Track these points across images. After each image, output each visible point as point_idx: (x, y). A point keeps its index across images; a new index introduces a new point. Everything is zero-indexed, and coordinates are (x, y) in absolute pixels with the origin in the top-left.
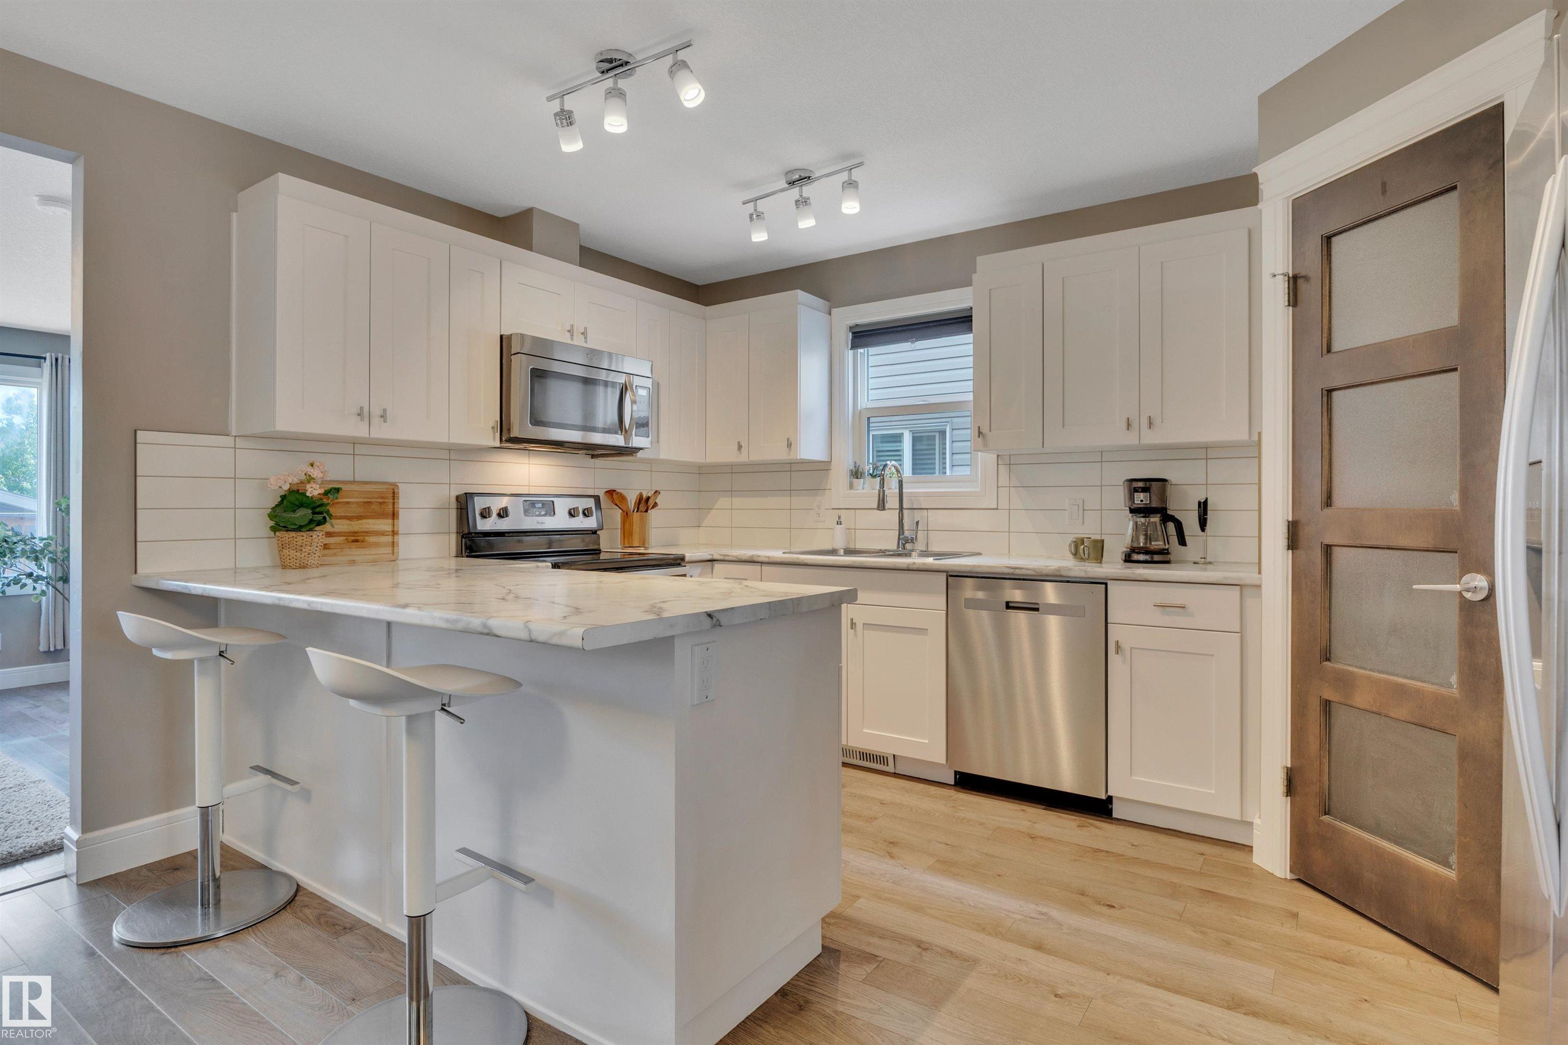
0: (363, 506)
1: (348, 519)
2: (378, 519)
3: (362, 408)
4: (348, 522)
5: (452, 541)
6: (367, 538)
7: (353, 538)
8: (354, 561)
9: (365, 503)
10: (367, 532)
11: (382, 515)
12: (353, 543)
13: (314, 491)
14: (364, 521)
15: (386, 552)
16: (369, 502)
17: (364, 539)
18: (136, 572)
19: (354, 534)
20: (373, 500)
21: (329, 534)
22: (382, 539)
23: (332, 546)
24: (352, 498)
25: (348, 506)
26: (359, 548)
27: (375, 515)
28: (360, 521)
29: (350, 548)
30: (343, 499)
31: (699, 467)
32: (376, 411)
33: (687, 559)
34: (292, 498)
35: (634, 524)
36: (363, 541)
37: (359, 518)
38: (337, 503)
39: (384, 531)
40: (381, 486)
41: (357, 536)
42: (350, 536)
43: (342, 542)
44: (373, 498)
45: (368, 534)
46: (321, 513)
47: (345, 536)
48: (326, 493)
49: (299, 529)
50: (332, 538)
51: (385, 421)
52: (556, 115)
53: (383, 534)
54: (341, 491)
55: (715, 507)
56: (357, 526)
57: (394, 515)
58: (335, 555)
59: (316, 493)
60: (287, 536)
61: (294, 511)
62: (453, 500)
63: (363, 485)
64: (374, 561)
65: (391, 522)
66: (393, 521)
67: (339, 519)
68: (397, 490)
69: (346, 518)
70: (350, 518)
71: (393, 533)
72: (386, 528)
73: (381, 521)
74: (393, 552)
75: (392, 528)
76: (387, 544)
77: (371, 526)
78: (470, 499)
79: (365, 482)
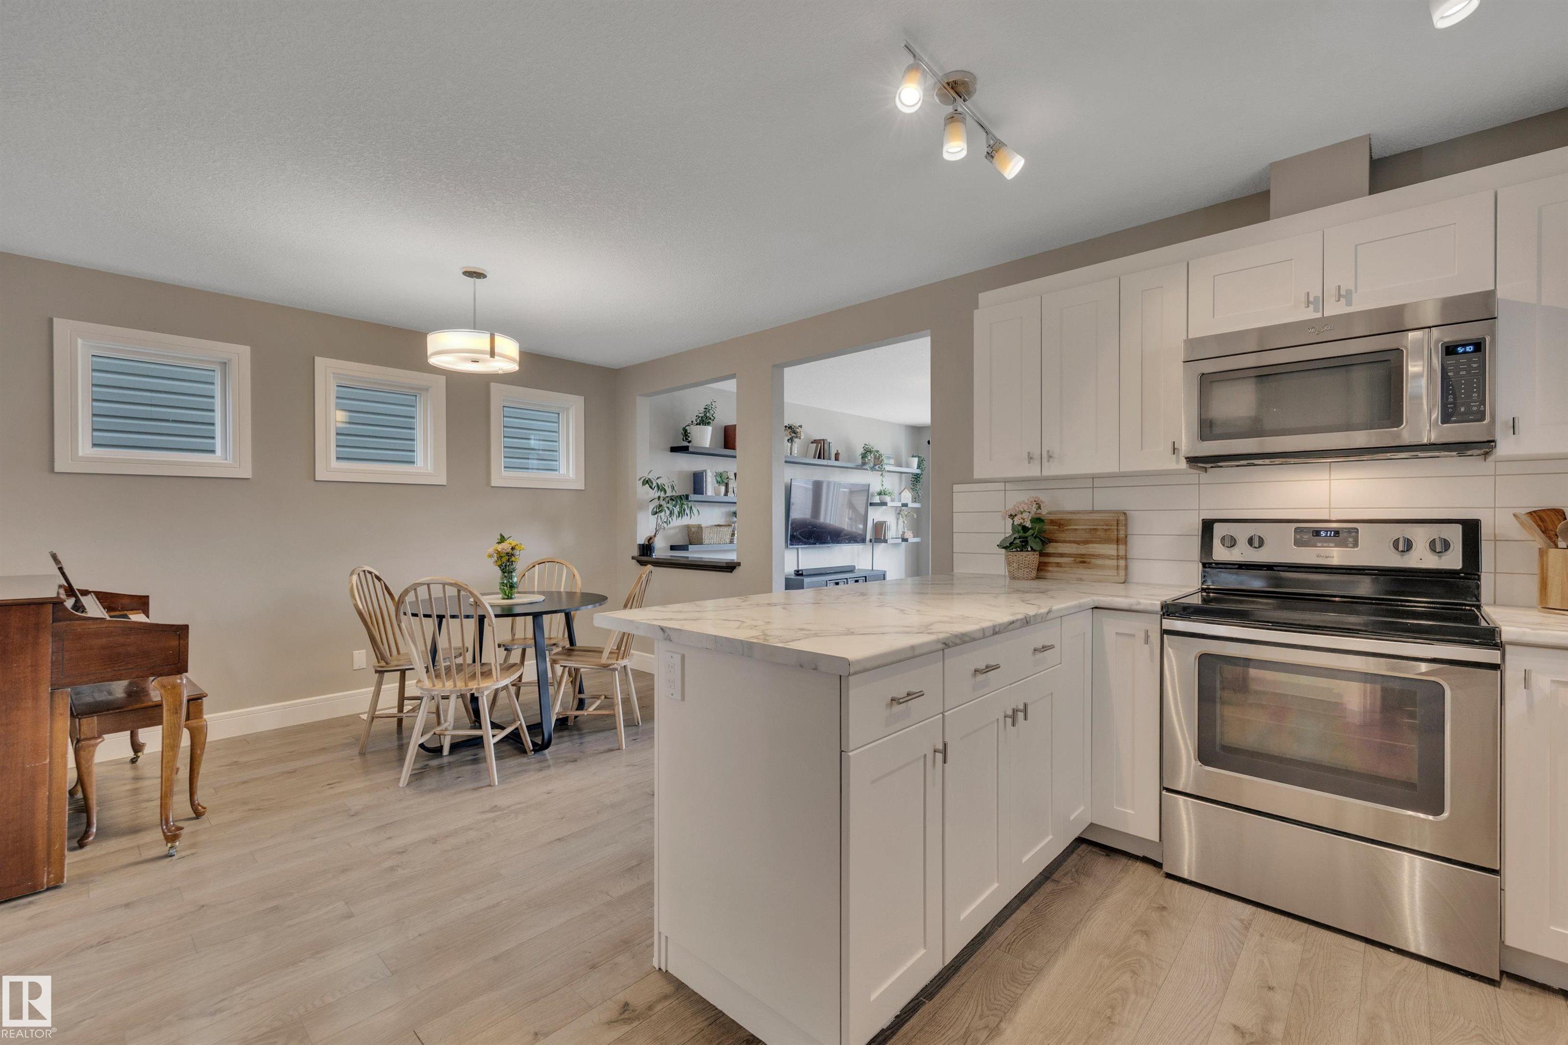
0: (1090, 532)
1: (1076, 543)
2: (1103, 544)
4: (1076, 545)
5: (1199, 571)
6: (1093, 560)
7: (1081, 559)
8: (1082, 579)
9: (1091, 529)
10: (1093, 555)
11: (1107, 541)
12: (1080, 564)
14: (1090, 545)
15: (1111, 574)
16: (1095, 529)
17: (1091, 561)
19: (1081, 556)
20: (1099, 527)
22: (1107, 562)
23: (1063, 565)
24: (1080, 525)
25: (1077, 532)
26: (1086, 568)
27: (1100, 541)
28: (1087, 546)
29: (1077, 567)
30: (1071, 526)
32: (1046, 453)
33: (1506, 637)
35: (1550, 568)
36: (1089, 563)
37: (1086, 542)
38: (1066, 530)
39: (1110, 555)
40: (1106, 515)
41: (1084, 558)
42: (1078, 558)
43: (1071, 562)
44: (1098, 525)
45: (1094, 557)
47: (1074, 557)
50: (1064, 558)
53: (1109, 557)
56: (1082, 549)
57: (1120, 541)
58: (1065, 572)
62: (1200, 526)
63: (1090, 514)
64: (1100, 581)
65: (1122, 547)
66: (1124, 546)
67: (1069, 543)
68: (1122, 518)
69: (1074, 542)
70: (1078, 543)
71: (1118, 557)
72: (1114, 553)
73: (1106, 546)
74: (1118, 574)
75: (1122, 553)
76: (1118, 567)
77: (1097, 550)
78: (1216, 526)
79: (1093, 512)
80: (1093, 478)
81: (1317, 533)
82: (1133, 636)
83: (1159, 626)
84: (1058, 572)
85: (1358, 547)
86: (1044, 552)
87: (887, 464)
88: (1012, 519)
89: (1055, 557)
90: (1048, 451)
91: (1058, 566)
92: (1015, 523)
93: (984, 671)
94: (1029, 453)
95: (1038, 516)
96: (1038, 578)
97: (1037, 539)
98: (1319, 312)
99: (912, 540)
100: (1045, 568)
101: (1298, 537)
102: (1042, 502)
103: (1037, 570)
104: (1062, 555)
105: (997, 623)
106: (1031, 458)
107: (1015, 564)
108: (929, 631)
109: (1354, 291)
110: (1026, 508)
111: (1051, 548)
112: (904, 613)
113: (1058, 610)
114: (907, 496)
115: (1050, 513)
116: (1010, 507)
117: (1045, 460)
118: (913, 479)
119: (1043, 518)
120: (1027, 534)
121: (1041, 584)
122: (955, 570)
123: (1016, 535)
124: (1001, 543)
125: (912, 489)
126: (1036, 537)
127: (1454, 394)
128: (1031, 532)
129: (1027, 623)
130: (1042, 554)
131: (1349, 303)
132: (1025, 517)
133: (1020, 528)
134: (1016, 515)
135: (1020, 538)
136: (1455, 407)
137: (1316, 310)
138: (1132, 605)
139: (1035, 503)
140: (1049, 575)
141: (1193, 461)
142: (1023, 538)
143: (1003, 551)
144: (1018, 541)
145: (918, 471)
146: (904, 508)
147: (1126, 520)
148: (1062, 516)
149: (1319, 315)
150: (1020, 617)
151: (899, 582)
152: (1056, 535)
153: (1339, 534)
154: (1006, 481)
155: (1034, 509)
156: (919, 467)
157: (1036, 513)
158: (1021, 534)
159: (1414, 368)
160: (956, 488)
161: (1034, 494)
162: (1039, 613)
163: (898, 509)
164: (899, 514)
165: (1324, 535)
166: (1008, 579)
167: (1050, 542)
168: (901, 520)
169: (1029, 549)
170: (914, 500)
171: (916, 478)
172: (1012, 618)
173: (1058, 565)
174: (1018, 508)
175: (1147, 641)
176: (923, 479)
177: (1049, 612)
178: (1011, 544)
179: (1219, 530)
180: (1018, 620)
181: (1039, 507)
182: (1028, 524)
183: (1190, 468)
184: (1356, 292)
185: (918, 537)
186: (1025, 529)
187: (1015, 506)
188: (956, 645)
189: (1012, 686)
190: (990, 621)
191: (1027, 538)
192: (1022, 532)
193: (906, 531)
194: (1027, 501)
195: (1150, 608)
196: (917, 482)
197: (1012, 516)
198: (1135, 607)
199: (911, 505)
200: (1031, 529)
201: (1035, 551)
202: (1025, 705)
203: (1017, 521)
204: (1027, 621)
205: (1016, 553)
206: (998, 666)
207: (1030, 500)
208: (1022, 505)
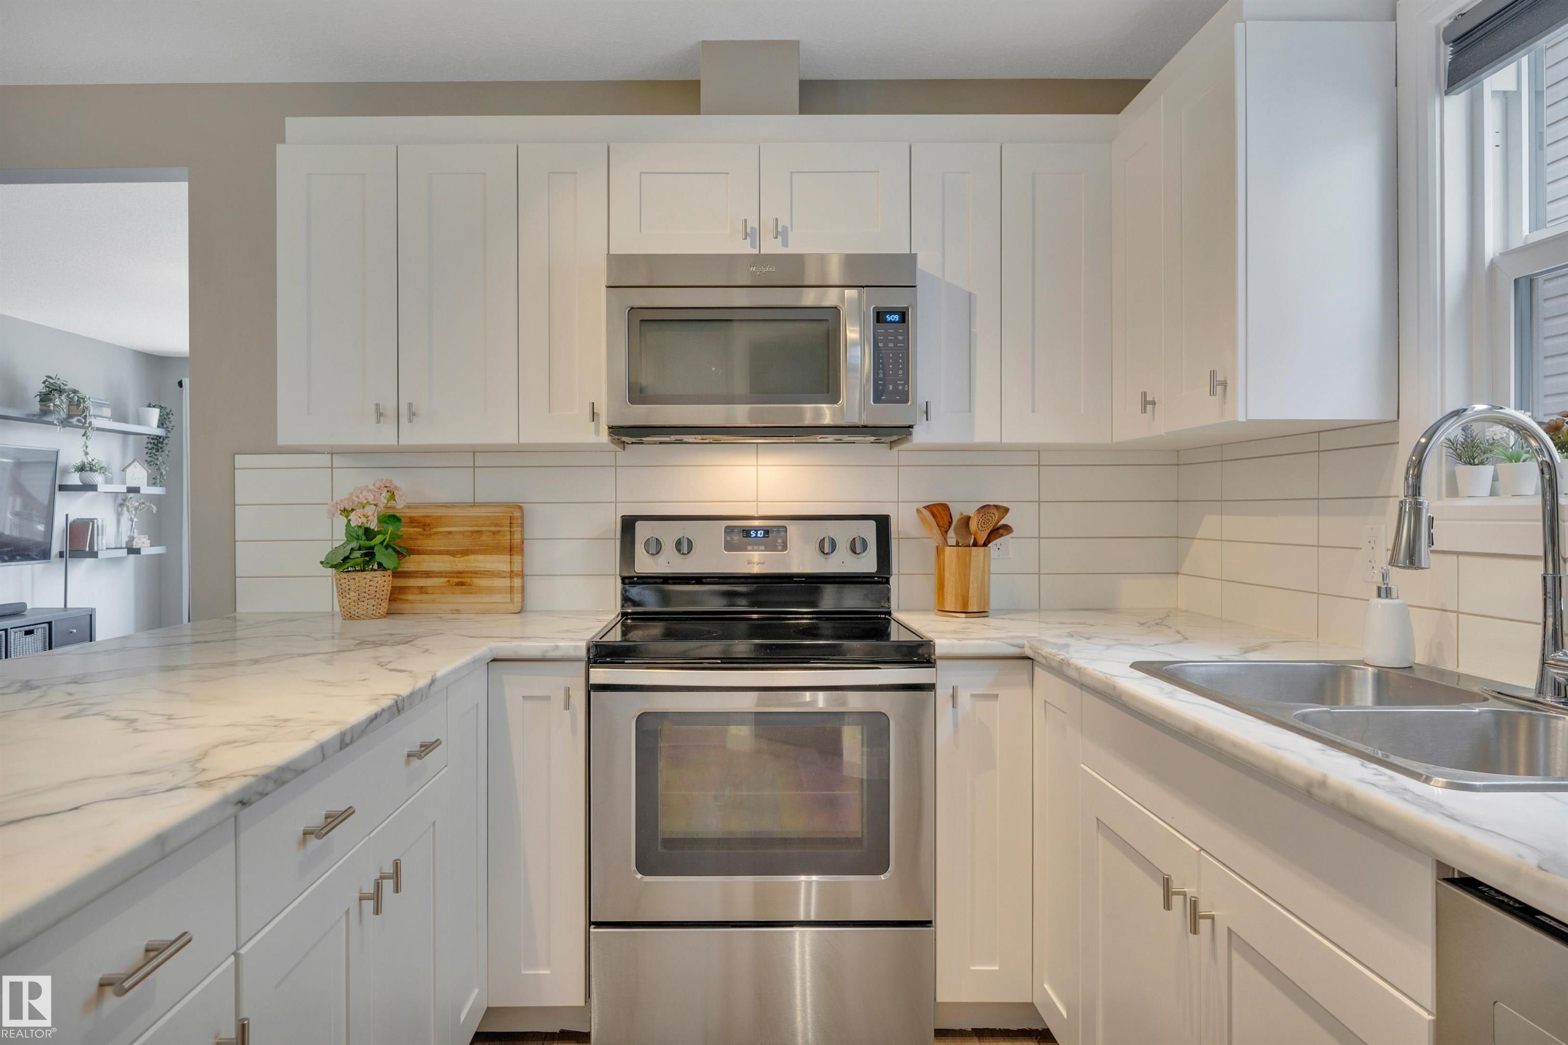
0: (471, 536)
1: (450, 555)
2: (490, 554)
4: (450, 559)
6: (475, 581)
7: (457, 580)
8: (459, 610)
9: (473, 532)
10: (476, 573)
11: (498, 550)
12: (456, 587)
14: (472, 557)
15: (503, 601)
16: (478, 531)
17: (472, 582)
19: (459, 575)
20: (484, 529)
22: (496, 582)
23: (430, 590)
24: (455, 525)
25: (451, 537)
26: (465, 593)
27: (487, 549)
28: (466, 558)
29: (453, 593)
30: (442, 527)
31: (1178, 451)
33: (939, 651)
35: (946, 568)
36: (470, 585)
37: (465, 553)
38: (436, 533)
39: (500, 571)
40: (494, 509)
41: (462, 578)
42: (453, 577)
43: (443, 585)
44: (483, 526)
45: (477, 576)
47: (446, 577)
50: (430, 579)
53: (497, 575)
55: (1197, 537)
56: (460, 564)
57: (514, 549)
58: (433, 601)
62: (619, 526)
63: (470, 509)
64: (485, 612)
65: (517, 558)
66: (520, 557)
67: (438, 554)
68: (517, 514)
69: (448, 553)
70: (453, 554)
71: (512, 574)
72: (506, 567)
73: (494, 557)
74: (512, 601)
75: (517, 568)
76: (512, 589)
77: (482, 565)
78: (639, 524)
79: (474, 505)
80: (474, 452)
81: (746, 532)
82: (547, 698)
83: (583, 679)
84: (421, 602)
85: (787, 550)
86: (400, 569)
87: (95, 416)
88: (347, 517)
89: (416, 577)
90: (410, 405)
91: (422, 593)
92: (353, 524)
93: (323, 832)
94: (377, 405)
95: (391, 512)
96: (389, 613)
97: (390, 550)
98: (756, 248)
99: (148, 549)
100: (402, 597)
101: (728, 538)
102: (396, 488)
103: (390, 601)
104: (428, 574)
105: (348, 726)
106: (381, 414)
107: (352, 594)
108: (204, 777)
109: (789, 229)
110: (371, 498)
111: (412, 563)
112: (136, 730)
113: (445, 676)
114: (138, 475)
115: (409, 507)
116: (342, 495)
117: (404, 419)
118: (150, 446)
119: (398, 515)
120: (372, 543)
121: (398, 625)
122: (239, 609)
123: (354, 544)
124: (326, 559)
125: (149, 463)
126: (387, 547)
127: (883, 369)
128: (379, 538)
129: (399, 711)
130: (396, 574)
131: (785, 244)
132: (370, 514)
133: (361, 532)
134: (353, 510)
135: (360, 549)
136: (884, 385)
137: (753, 246)
138: (547, 651)
139: (386, 489)
140: (406, 607)
141: (617, 431)
142: (366, 548)
143: (330, 571)
144: (357, 554)
145: (160, 432)
146: (131, 495)
147: (522, 517)
148: (427, 511)
149: (756, 251)
150: (386, 702)
151: (121, 645)
152: (418, 542)
153: (768, 534)
154: (333, 452)
155: (383, 498)
156: (161, 424)
157: (386, 507)
158: (364, 542)
159: (852, 333)
160: (240, 460)
161: (385, 475)
162: (417, 687)
163: (120, 497)
164: (121, 505)
165: (754, 535)
166: (338, 621)
167: (410, 555)
168: (126, 516)
169: (376, 567)
170: (153, 482)
171: (156, 444)
172: (373, 709)
173: (422, 590)
174: (358, 497)
175: (567, 706)
176: (169, 446)
177: (433, 681)
178: (346, 559)
179: (642, 531)
180: (383, 710)
181: (392, 496)
182: (373, 525)
183: (612, 443)
184: (792, 231)
185: (160, 545)
186: (369, 533)
187: (351, 494)
188: (263, 794)
189: (371, 835)
190: (335, 723)
191: (372, 548)
192: (364, 538)
193: (136, 535)
194: (371, 487)
195: (572, 653)
196: (158, 451)
197: (346, 512)
198: (551, 654)
199: (146, 490)
200: (379, 533)
201: (385, 569)
202: (397, 865)
203: (356, 520)
204: (398, 707)
205: (354, 575)
206: (350, 811)
207: (377, 485)
208: (365, 493)
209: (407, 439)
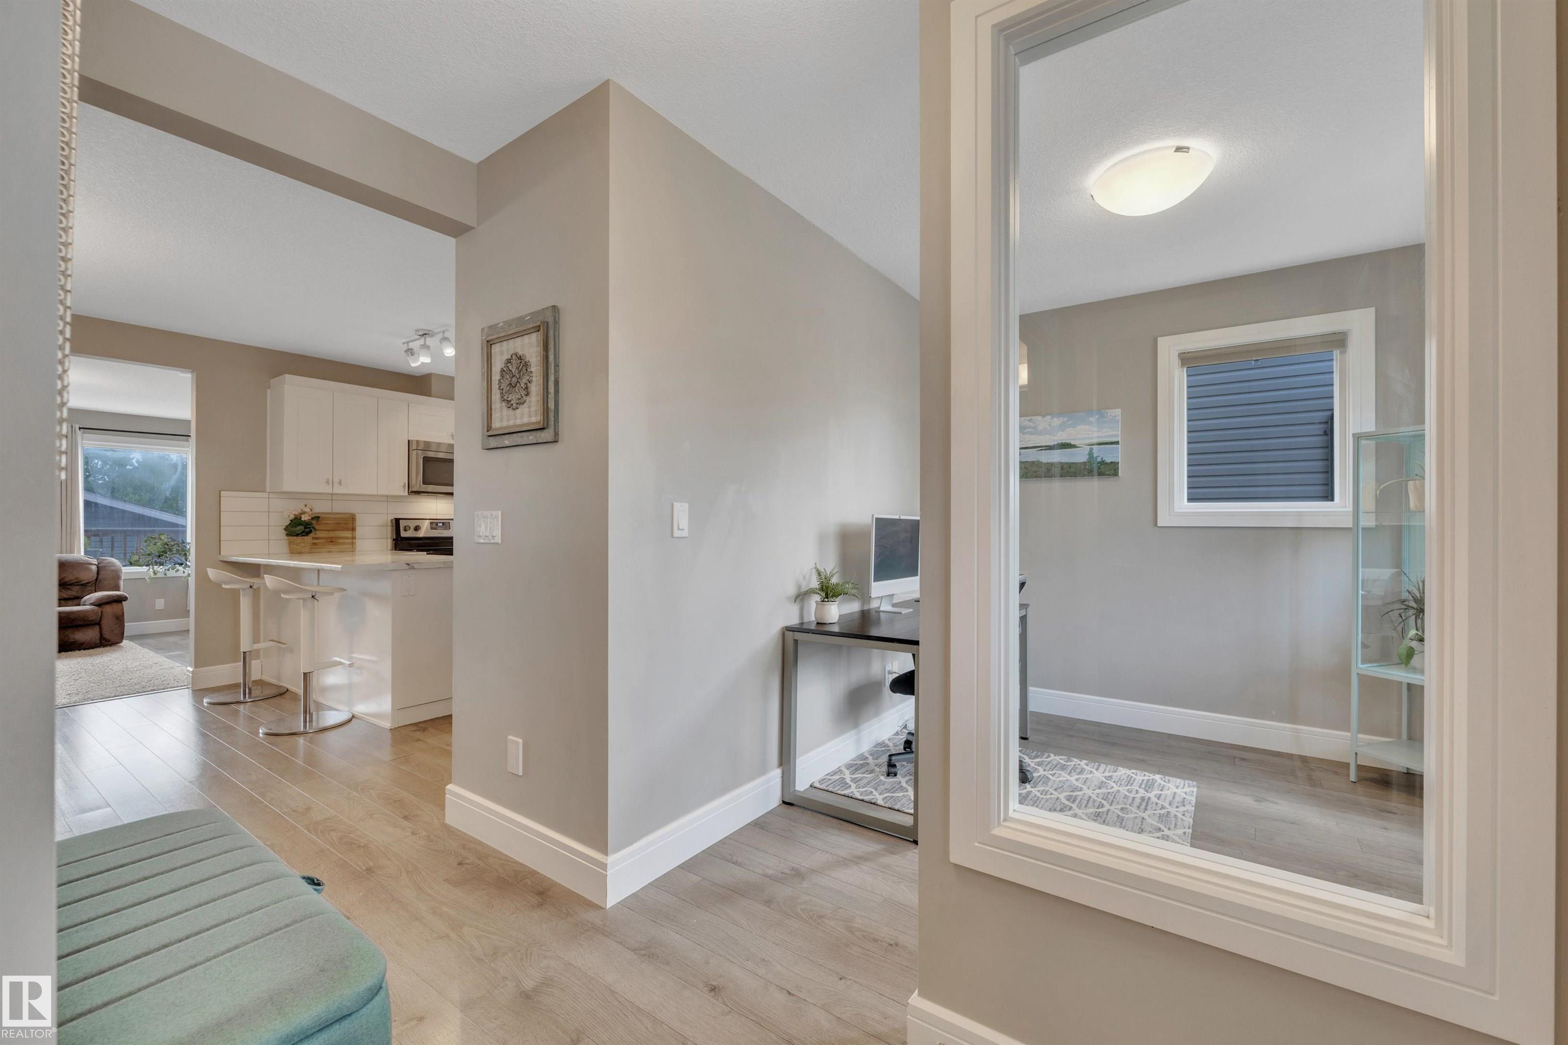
2: (344, 531)
3: (328, 480)
4: (327, 532)
5: (389, 543)
6: (337, 540)
7: (330, 540)
8: (331, 551)
9: (336, 523)
11: (347, 529)
12: (330, 543)
13: (305, 518)
14: (336, 532)
15: (349, 547)
16: (339, 523)
18: (220, 554)
19: (331, 538)
20: (341, 522)
21: (314, 538)
22: (346, 540)
23: (318, 545)
24: (328, 521)
25: (328, 524)
26: (334, 545)
27: (342, 529)
28: (333, 532)
29: (329, 545)
30: (324, 521)
32: (336, 480)
34: (295, 521)
36: (336, 542)
37: (333, 530)
38: (322, 523)
40: (346, 515)
41: (333, 539)
42: (328, 539)
43: (323, 542)
45: (338, 538)
46: (310, 528)
47: (324, 539)
48: (313, 519)
49: (297, 535)
50: (319, 540)
51: (341, 485)
52: (406, 351)
54: (320, 519)
56: (332, 534)
57: (353, 529)
58: (320, 548)
59: (306, 519)
60: (292, 538)
61: (296, 527)
62: (389, 522)
63: (333, 515)
64: (342, 552)
66: (353, 532)
67: (323, 530)
68: (351, 517)
69: (326, 530)
70: (329, 530)
71: (350, 538)
72: (348, 536)
74: (352, 547)
75: (352, 535)
76: (350, 543)
77: (340, 535)
78: (401, 521)
79: (334, 513)
81: (437, 524)
84: (315, 548)
101: (431, 526)
104: (318, 538)
117: (336, 484)
147: (353, 518)
160: (224, 494)
165: (439, 525)
173: (315, 544)
179: (402, 523)
200: (297, 523)
209: (336, 491)
